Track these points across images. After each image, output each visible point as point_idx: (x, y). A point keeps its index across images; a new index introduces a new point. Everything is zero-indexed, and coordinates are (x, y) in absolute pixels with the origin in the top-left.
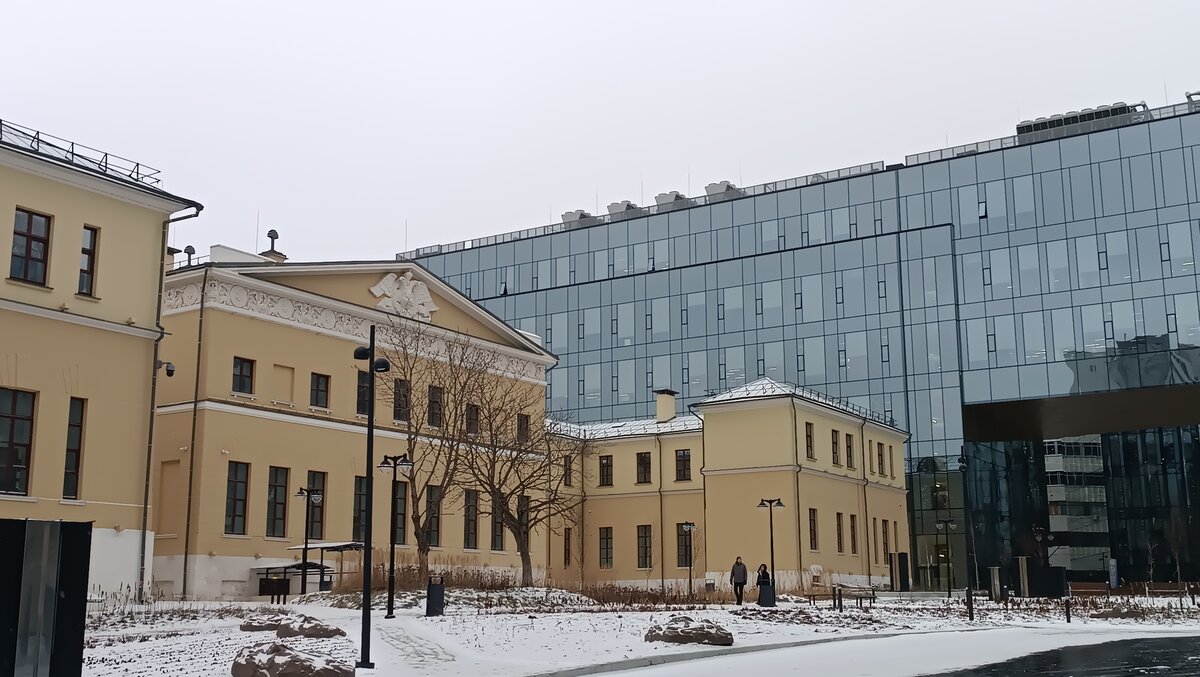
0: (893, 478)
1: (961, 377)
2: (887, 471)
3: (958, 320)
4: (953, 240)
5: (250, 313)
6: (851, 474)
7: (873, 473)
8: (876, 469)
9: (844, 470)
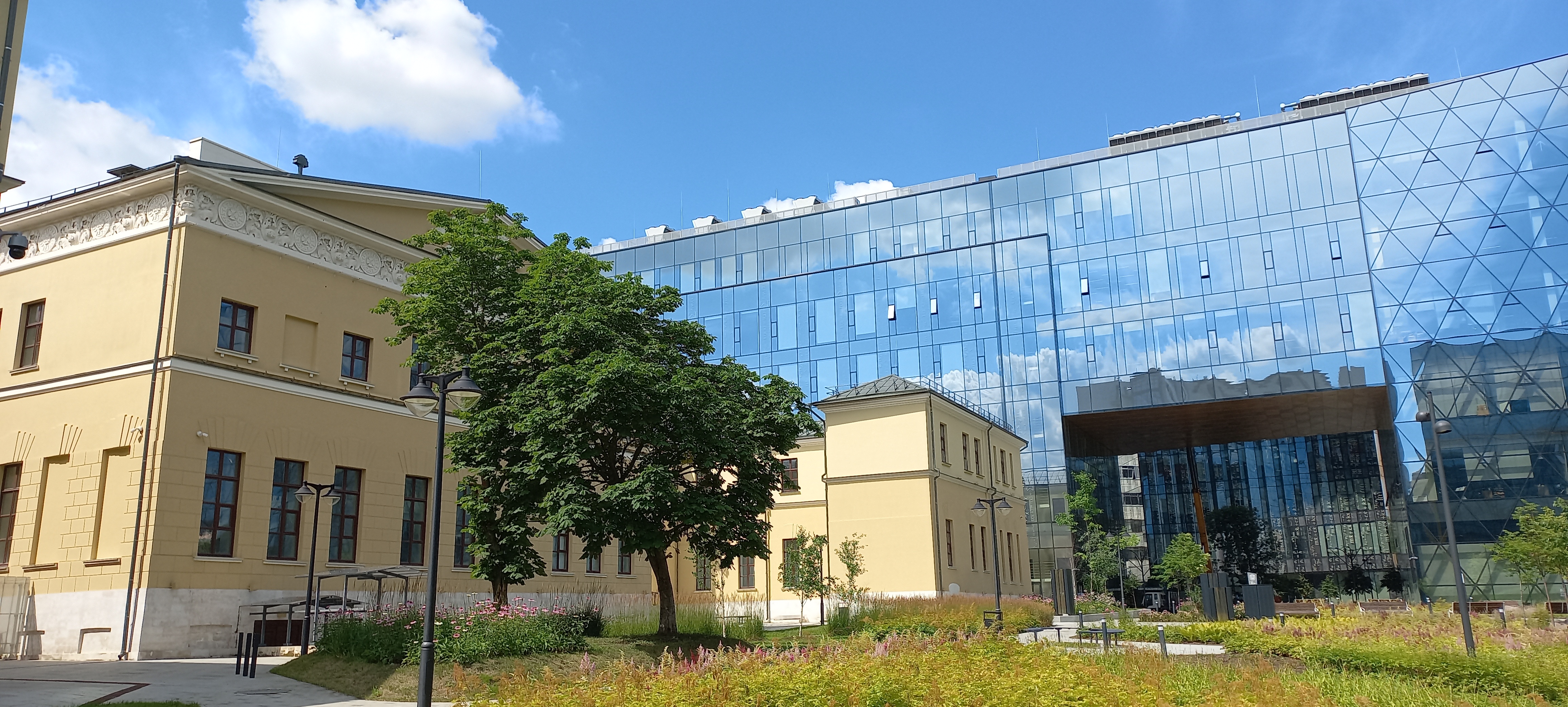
0: (1014, 488)
1: (1060, 387)
2: (1009, 482)
3: (1056, 331)
4: (1049, 250)
5: (250, 239)
6: (980, 482)
7: (998, 482)
8: (1000, 478)
9: (974, 478)
